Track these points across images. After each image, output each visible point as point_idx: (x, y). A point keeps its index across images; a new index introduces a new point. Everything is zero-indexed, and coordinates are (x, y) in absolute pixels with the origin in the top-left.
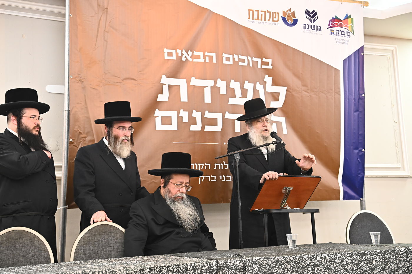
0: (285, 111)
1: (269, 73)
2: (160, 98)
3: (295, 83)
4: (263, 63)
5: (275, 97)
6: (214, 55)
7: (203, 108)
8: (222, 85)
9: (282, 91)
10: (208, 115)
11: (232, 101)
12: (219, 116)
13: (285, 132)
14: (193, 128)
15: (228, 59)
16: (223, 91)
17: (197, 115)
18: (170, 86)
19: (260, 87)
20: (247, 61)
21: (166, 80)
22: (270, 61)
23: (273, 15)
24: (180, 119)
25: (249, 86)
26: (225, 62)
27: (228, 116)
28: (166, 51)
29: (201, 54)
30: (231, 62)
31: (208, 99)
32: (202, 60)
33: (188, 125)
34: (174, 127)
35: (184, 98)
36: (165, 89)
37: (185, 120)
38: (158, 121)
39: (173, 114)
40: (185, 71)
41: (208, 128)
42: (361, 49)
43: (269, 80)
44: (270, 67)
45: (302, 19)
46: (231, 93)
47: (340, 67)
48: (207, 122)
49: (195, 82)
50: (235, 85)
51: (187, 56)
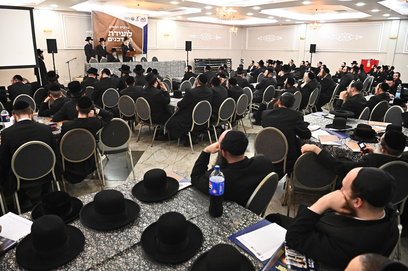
0: (132, 37)
1: (129, 30)
2: (109, 35)
3: (134, 31)
4: (128, 28)
5: (130, 34)
6: (118, 27)
7: (116, 37)
8: (120, 32)
9: (131, 33)
10: (117, 38)
11: (122, 36)
12: (119, 38)
13: (132, 41)
14: (115, 41)
15: (121, 27)
16: (120, 34)
17: (115, 38)
18: (110, 33)
19: (127, 33)
20: (125, 27)
21: (110, 32)
22: (129, 27)
23: (129, 18)
24: (112, 39)
25: (125, 32)
26: (120, 28)
27: (121, 38)
28: (109, 26)
29: (116, 26)
30: (121, 28)
31: (117, 35)
32: (116, 28)
33: (114, 40)
34: (111, 41)
35: (113, 35)
36: (110, 34)
37: (113, 39)
38: (108, 39)
39: (111, 38)
40: (113, 30)
41: (117, 41)
42: (147, 24)
43: (129, 31)
44: (129, 28)
45: (135, 19)
46: (122, 34)
47: (143, 28)
48: (117, 40)
49: (115, 32)
50: (122, 32)
51: (113, 27)
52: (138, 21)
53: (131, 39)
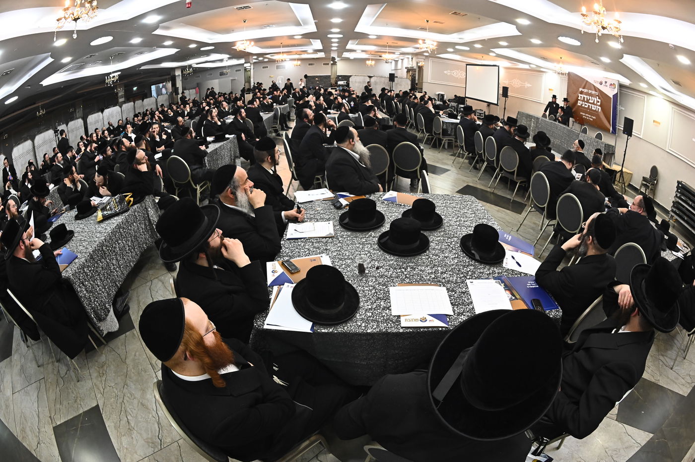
0: (600, 106)
1: (597, 96)
2: (579, 98)
3: (602, 99)
5: (598, 102)
7: (585, 102)
8: (588, 97)
9: (600, 101)
11: (589, 101)
13: (600, 111)
15: (590, 91)
16: (588, 99)
19: (595, 99)
20: (594, 92)
21: (579, 95)
22: (597, 93)
25: (593, 98)
27: (589, 104)
28: (580, 89)
31: (586, 100)
33: (582, 105)
35: (582, 99)
38: (578, 103)
39: (580, 102)
40: (583, 93)
45: (604, 83)
46: (590, 99)
47: (612, 97)
48: (586, 105)
49: (584, 96)
50: (590, 98)
51: (583, 90)
52: (607, 86)
53: (600, 108)
